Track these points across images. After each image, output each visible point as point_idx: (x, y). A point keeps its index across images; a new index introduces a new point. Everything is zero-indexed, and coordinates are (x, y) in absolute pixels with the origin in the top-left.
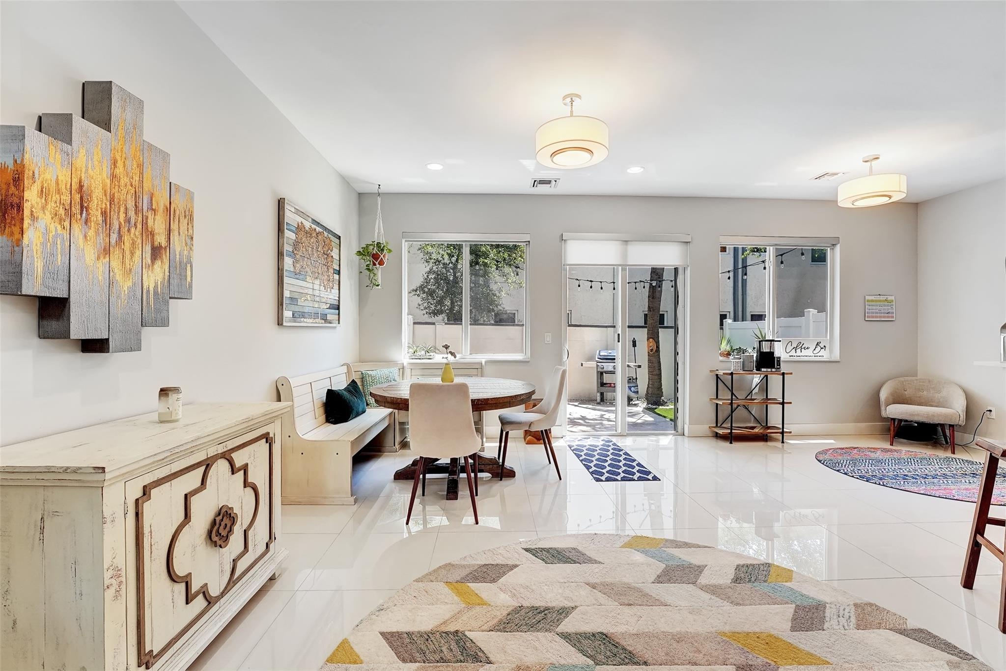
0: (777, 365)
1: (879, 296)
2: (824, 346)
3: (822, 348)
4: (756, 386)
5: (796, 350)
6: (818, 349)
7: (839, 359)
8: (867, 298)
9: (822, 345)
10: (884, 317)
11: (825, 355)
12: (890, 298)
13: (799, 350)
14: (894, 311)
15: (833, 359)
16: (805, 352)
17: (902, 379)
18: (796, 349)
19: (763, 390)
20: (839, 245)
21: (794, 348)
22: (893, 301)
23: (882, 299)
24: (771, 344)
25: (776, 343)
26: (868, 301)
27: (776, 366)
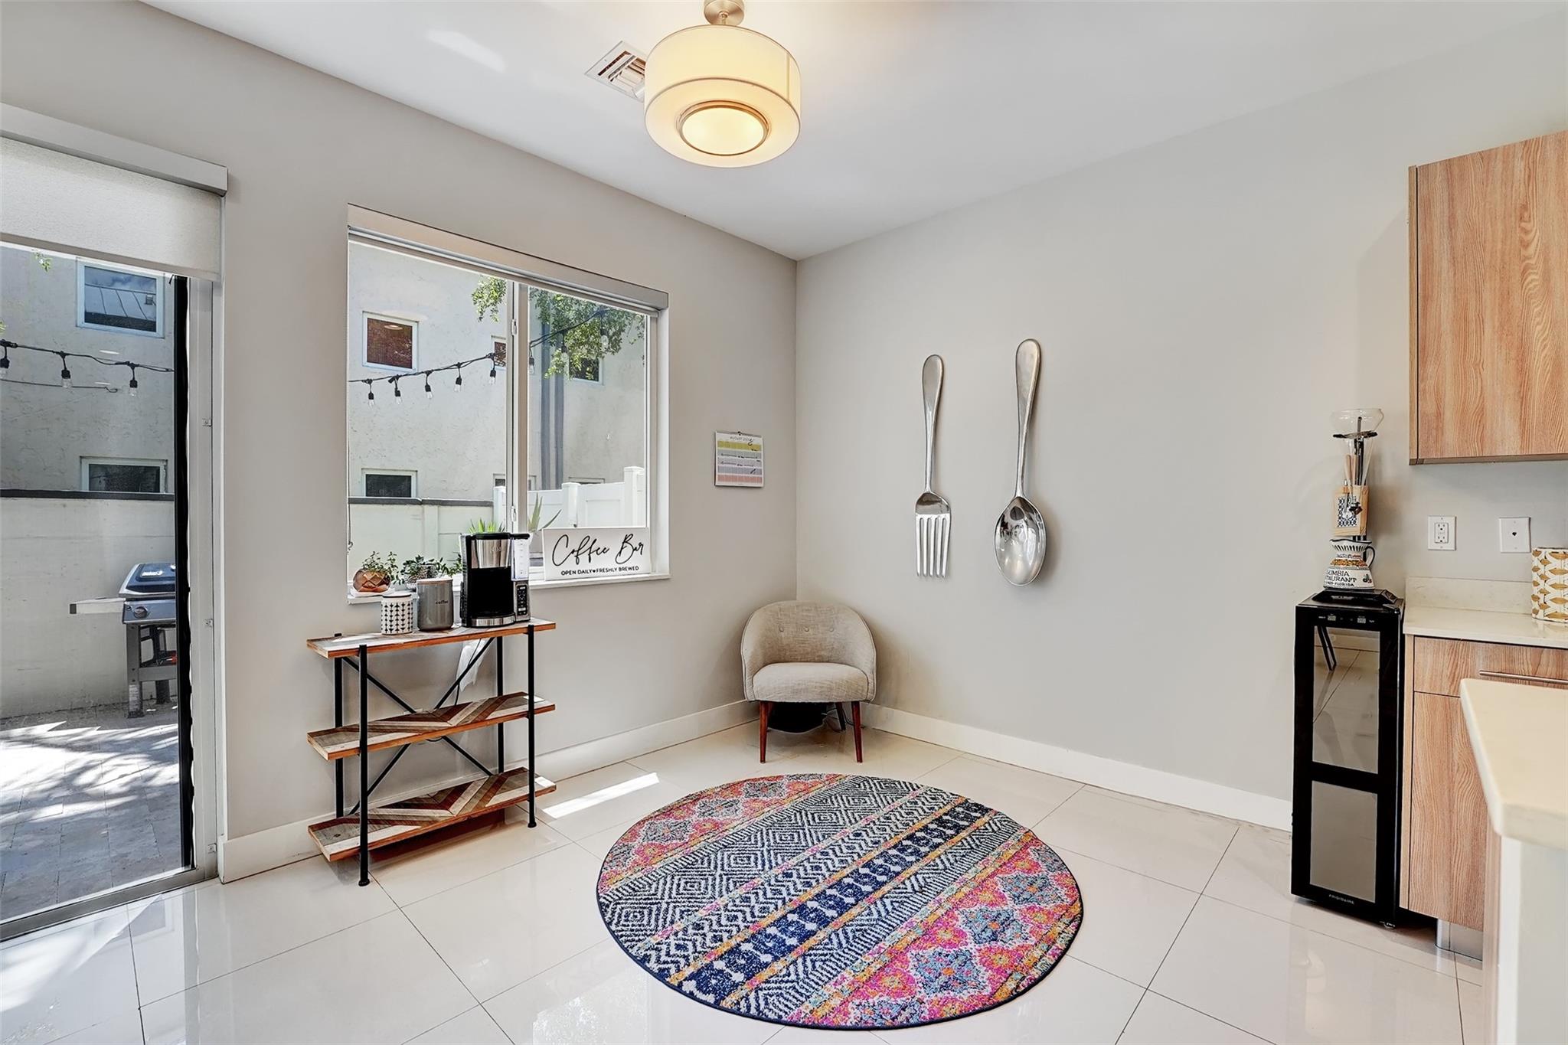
0: (519, 606)
1: (738, 436)
2: (640, 544)
3: (635, 549)
4: (470, 666)
5: (577, 556)
6: (628, 550)
7: (668, 574)
8: (720, 437)
9: (634, 542)
10: (747, 480)
11: (641, 565)
12: (757, 441)
13: (584, 558)
14: (762, 468)
15: (656, 575)
16: (599, 562)
17: (775, 606)
18: (576, 553)
19: (491, 674)
20: (667, 310)
21: (573, 552)
22: (760, 446)
23: (742, 441)
24: (500, 545)
25: (516, 542)
26: (721, 444)
27: (515, 606)
